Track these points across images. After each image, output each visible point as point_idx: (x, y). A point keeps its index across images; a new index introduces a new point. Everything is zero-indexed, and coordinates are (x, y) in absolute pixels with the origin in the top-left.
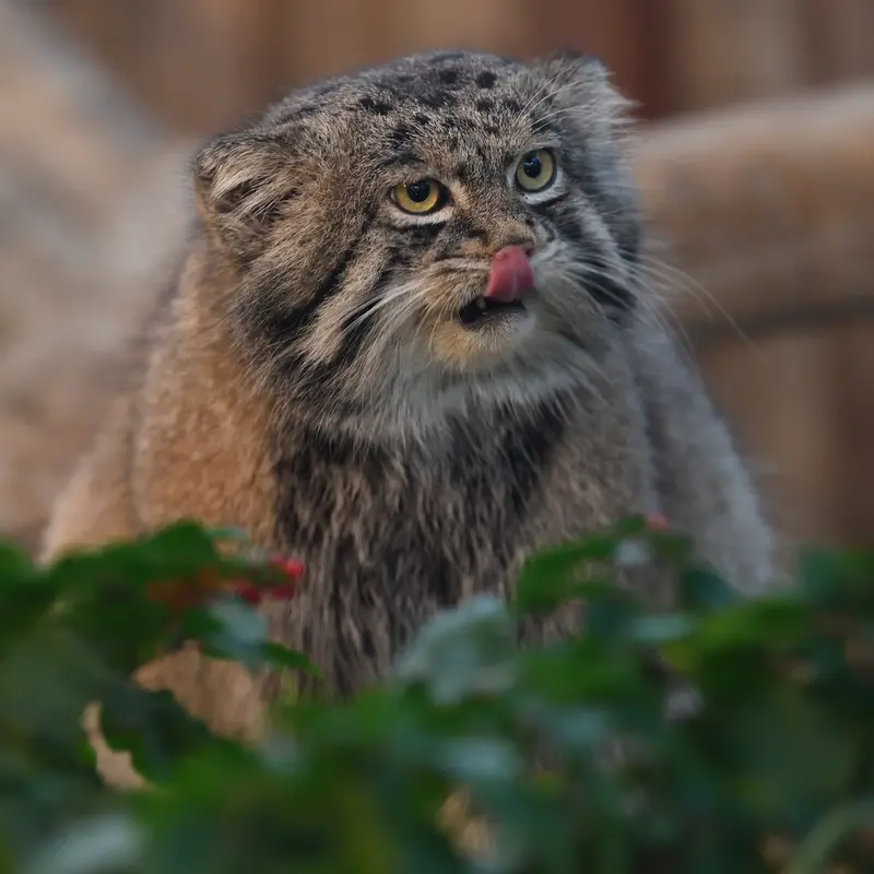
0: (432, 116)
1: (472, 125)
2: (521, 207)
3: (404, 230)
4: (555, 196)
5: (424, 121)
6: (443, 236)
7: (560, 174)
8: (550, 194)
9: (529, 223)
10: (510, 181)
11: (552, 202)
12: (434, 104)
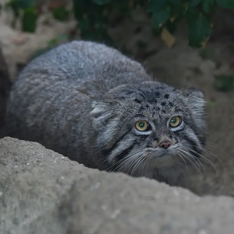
0: (150, 105)
1: (159, 109)
2: (170, 132)
3: (138, 136)
4: (180, 129)
5: (148, 106)
6: (148, 139)
7: (183, 123)
8: (178, 128)
9: (171, 137)
10: (168, 124)
11: (179, 131)
12: (151, 102)
